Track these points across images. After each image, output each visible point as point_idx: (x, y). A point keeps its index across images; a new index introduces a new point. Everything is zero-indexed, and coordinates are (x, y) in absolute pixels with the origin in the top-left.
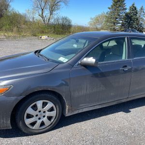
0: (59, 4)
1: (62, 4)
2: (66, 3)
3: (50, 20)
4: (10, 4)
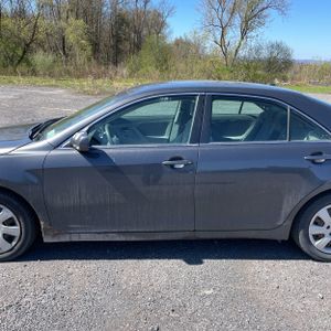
0: (264, 13)
1: (272, 12)
2: (282, 9)
3: (240, 52)
4: (168, 20)
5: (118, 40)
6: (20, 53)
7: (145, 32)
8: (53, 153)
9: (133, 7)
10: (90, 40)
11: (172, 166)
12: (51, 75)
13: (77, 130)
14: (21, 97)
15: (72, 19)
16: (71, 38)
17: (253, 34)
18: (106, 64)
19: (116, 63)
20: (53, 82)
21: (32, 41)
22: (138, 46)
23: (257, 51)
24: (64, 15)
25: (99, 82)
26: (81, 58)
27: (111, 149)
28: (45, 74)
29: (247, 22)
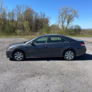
1: (75, 18)
2: (77, 17)
5: (37, 26)
6: (13, 30)
7: (44, 23)
8: (28, 45)
9: (40, 18)
10: (30, 26)
11: (44, 46)
12: (21, 35)
13: (31, 41)
14: (15, 40)
15: (25, 22)
16: (25, 26)
17: (70, 23)
18: (34, 32)
19: (36, 32)
20: (21, 37)
21: (16, 27)
22: (42, 27)
23: (72, 27)
24: (23, 21)
25: (32, 36)
26: (27, 31)
27: (36, 44)
28: (19, 35)
29: (69, 20)
